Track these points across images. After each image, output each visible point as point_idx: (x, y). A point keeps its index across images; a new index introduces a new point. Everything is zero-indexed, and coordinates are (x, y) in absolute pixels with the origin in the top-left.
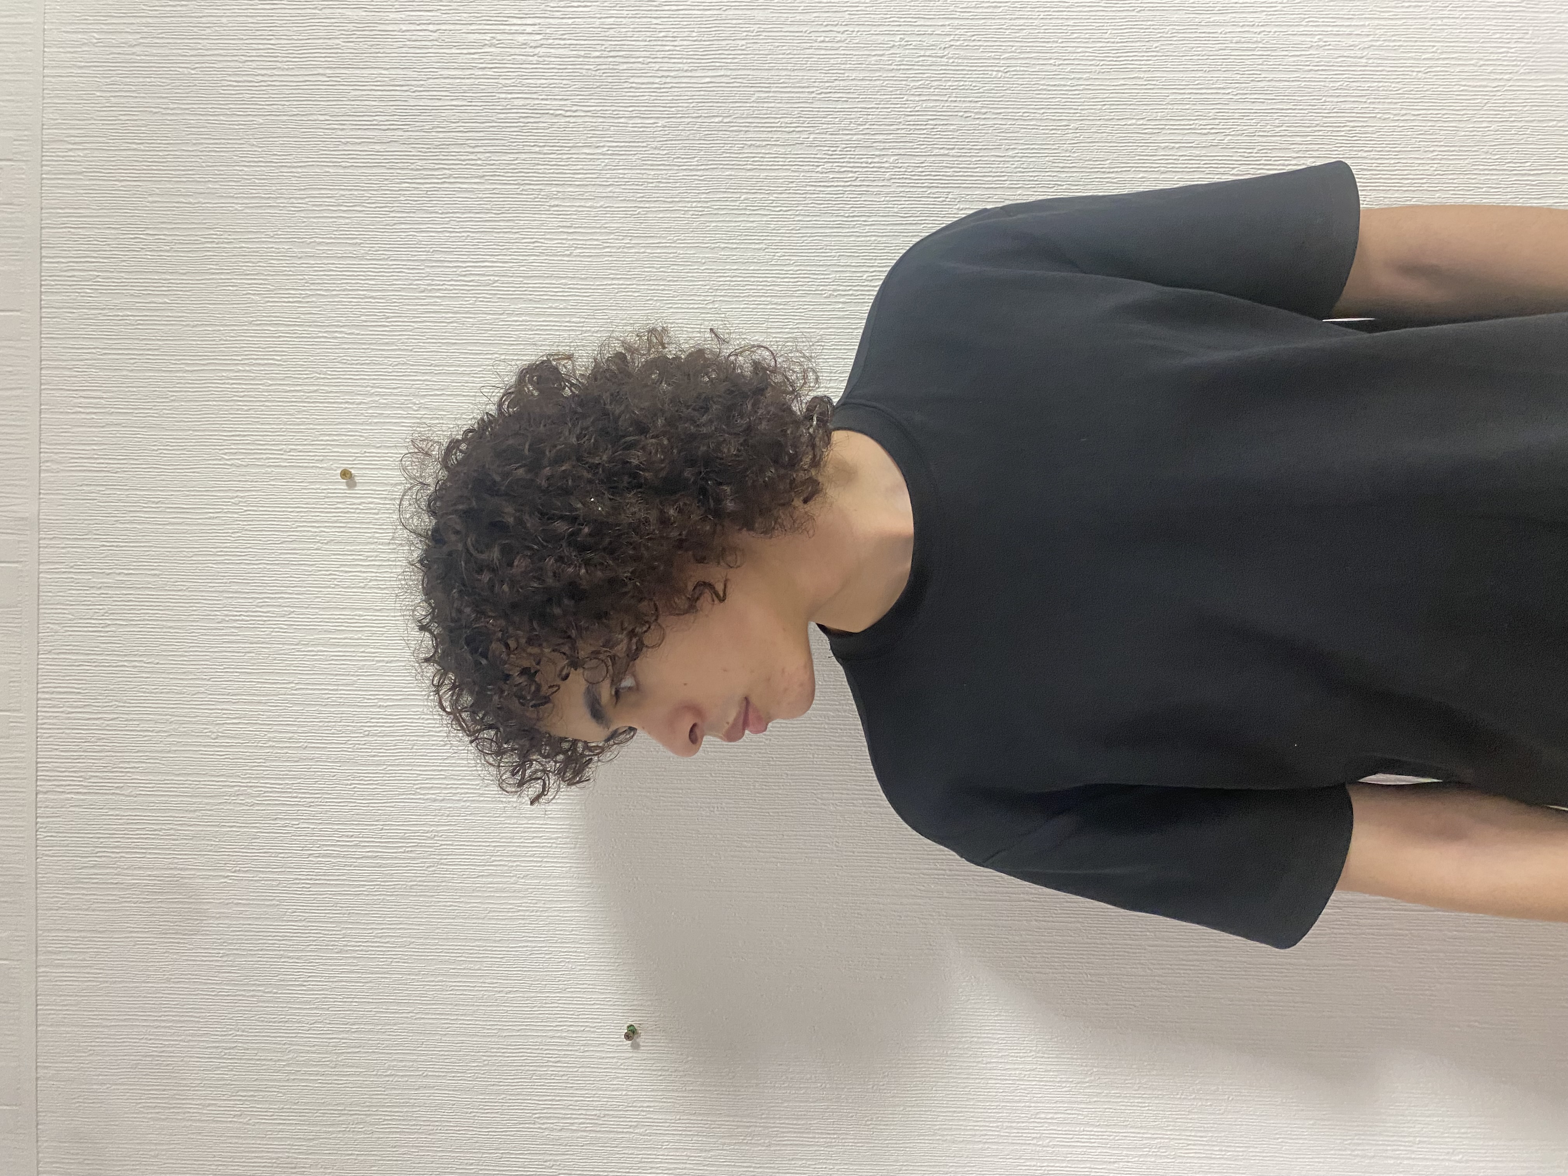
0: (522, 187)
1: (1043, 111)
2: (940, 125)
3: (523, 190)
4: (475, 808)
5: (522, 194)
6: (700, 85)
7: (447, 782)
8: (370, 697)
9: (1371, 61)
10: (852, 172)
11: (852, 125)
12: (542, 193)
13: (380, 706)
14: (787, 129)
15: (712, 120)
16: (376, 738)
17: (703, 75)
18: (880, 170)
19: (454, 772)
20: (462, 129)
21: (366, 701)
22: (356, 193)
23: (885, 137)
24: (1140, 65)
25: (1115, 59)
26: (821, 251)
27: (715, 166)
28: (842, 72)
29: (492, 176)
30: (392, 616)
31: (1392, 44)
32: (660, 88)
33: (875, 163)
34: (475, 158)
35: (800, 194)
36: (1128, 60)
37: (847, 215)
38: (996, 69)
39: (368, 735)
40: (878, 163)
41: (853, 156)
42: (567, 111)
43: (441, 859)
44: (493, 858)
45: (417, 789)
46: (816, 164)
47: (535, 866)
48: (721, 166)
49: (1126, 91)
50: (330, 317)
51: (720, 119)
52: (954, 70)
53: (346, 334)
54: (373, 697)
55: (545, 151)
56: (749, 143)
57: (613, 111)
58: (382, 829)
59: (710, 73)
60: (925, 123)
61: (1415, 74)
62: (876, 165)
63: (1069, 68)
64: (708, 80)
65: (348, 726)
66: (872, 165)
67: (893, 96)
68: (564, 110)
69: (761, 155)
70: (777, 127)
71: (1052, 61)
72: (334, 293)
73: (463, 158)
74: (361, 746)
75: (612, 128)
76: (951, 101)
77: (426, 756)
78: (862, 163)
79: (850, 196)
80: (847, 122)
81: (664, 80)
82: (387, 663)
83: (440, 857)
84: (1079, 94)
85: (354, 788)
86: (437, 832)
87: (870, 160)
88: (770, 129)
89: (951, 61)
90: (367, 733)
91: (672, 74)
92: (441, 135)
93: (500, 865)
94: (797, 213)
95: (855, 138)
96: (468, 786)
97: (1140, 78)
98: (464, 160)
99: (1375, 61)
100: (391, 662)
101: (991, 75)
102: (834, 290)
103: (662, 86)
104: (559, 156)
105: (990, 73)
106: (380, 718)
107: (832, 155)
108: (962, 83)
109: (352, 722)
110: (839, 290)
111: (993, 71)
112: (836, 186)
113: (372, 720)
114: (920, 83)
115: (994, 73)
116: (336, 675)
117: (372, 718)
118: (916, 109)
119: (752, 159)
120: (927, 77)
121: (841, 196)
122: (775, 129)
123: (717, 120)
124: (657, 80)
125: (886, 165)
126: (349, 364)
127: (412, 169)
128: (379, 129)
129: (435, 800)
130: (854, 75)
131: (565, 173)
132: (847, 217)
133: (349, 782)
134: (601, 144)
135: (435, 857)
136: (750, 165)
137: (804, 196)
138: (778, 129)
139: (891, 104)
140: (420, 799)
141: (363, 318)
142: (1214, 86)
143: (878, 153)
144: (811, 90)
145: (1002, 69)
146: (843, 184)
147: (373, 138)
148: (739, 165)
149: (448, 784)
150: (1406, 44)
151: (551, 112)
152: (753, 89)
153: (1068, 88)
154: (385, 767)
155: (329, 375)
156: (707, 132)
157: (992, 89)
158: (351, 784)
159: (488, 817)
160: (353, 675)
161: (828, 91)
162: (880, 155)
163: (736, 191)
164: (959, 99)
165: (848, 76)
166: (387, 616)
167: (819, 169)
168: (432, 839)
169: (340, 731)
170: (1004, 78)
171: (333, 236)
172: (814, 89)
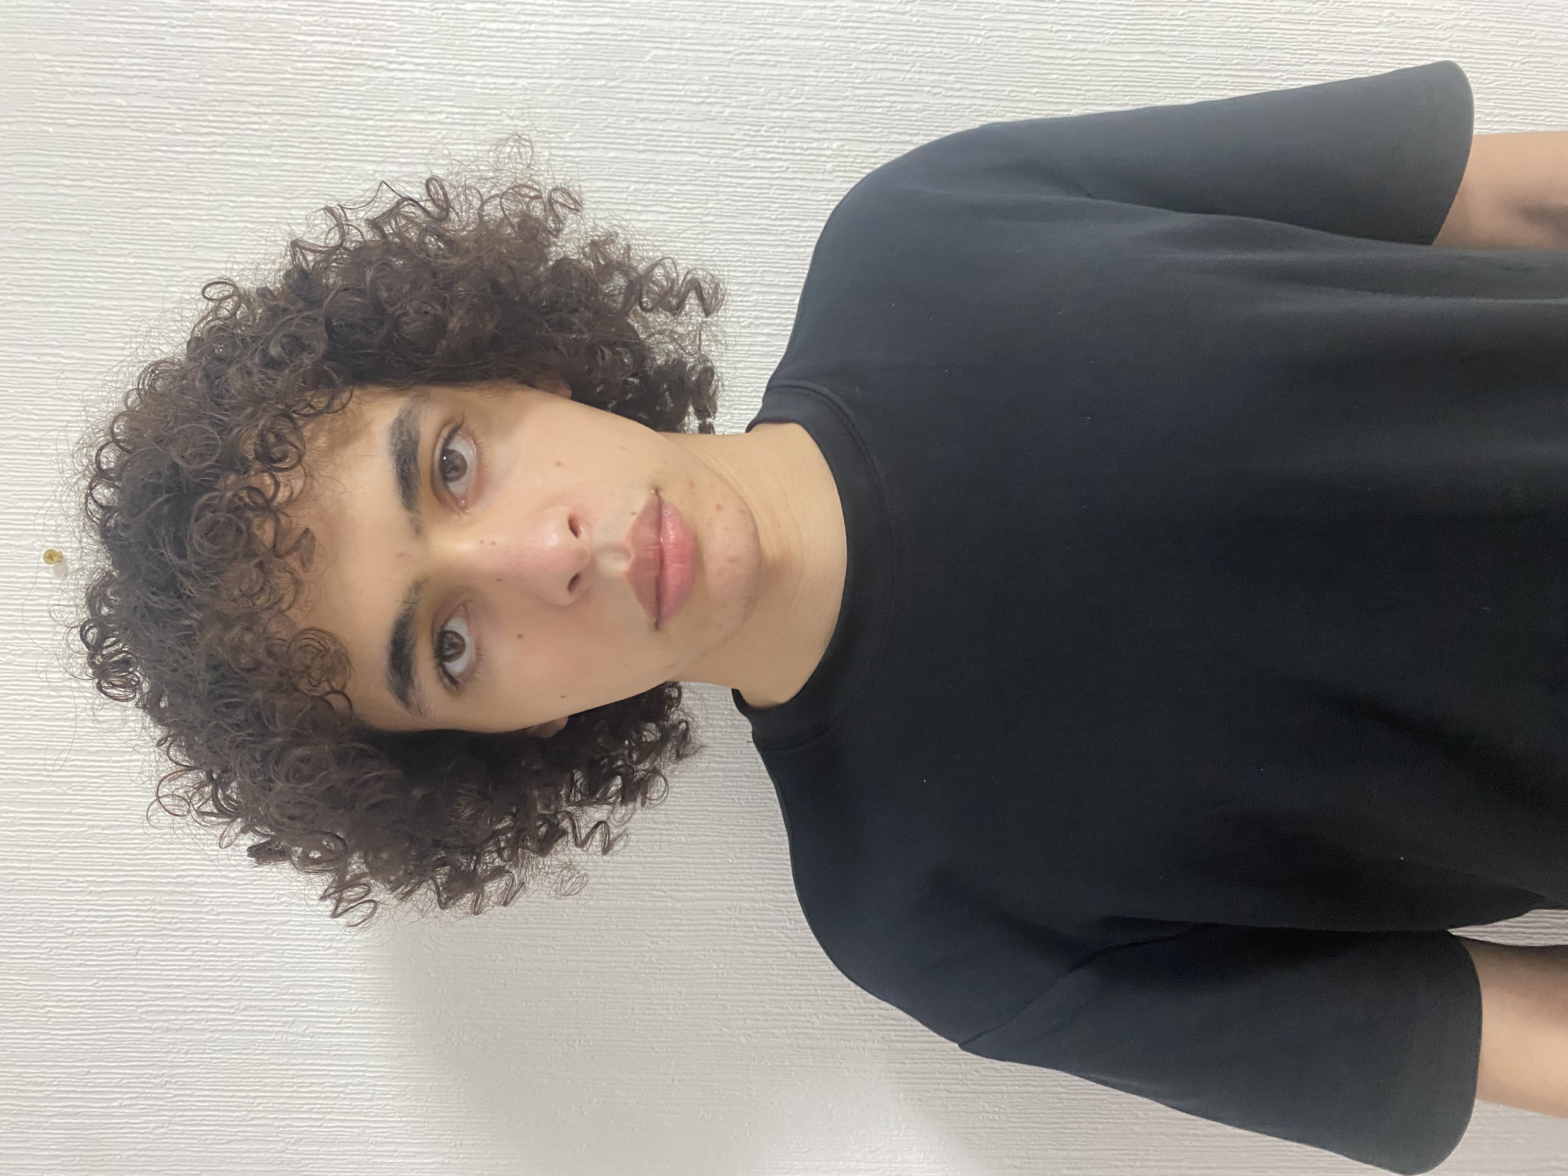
0: (324, 164)
1: (1035, 90)
2: (899, 102)
3: (325, 167)
4: (226, 1041)
5: (324, 173)
6: (576, 37)
7: (186, 1004)
8: (77, 879)
9: (1455, 45)
10: (780, 159)
11: (782, 98)
12: (353, 173)
13: (91, 892)
14: (695, 100)
15: (592, 83)
16: (83, 939)
17: (581, 22)
18: (819, 159)
19: (196, 989)
20: (241, 80)
21: (70, 884)
22: (86, 162)
23: (826, 115)
24: (1162, 36)
25: (1130, 27)
26: (738, 264)
27: (596, 145)
28: (770, 27)
29: (282, 146)
30: (114, 762)
31: (1481, 24)
32: (521, 38)
33: (812, 149)
34: (259, 120)
35: (710, 186)
36: (1146, 29)
37: (773, 217)
38: (975, 32)
39: (72, 934)
40: (817, 149)
41: (783, 139)
42: (392, 63)
43: (174, 1116)
44: (252, 1115)
45: (142, 1013)
46: (733, 147)
47: (314, 1127)
48: (603, 145)
49: (1144, 69)
50: (40, 333)
51: (603, 82)
52: (919, 32)
53: (63, 357)
54: (80, 879)
55: (359, 116)
56: (642, 115)
57: (456, 65)
58: (88, 1073)
59: (590, 21)
60: (879, 99)
61: (1510, 64)
62: (814, 152)
63: (1070, 36)
64: (587, 29)
65: (42, 921)
66: (809, 152)
67: (838, 62)
68: (387, 61)
69: (658, 133)
70: (680, 96)
71: (1048, 26)
72: (48, 300)
73: (241, 120)
74: (60, 951)
75: (453, 88)
76: (915, 72)
77: (157, 965)
78: (794, 148)
79: (778, 192)
80: (775, 93)
81: (526, 27)
82: (104, 829)
83: (172, 1113)
84: (1083, 71)
85: (48, 1012)
86: (171, 1076)
87: (805, 146)
88: (670, 98)
89: (915, 19)
90: (69, 931)
91: (538, 19)
92: (211, 88)
93: (261, 1125)
94: (706, 212)
95: (785, 114)
96: (219, 1010)
97: (1162, 53)
98: (243, 123)
99: (1461, 45)
100: (110, 827)
101: (968, 40)
102: (756, 318)
103: (524, 35)
104: (379, 123)
105: (966, 37)
106: (90, 910)
107: (754, 136)
108: (929, 49)
109: (49, 916)
110: (762, 318)
111: (970, 35)
112: (760, 178)
113: (78, 913)
114: (874, 46)
115: (972, 38)
116: (27, 846)
117: (78, 910)
118: (869, 80)
119: (645, 138)
120: (883, 39)
121: (766, 191)
122: (677, 99)
123: (599, 83)
124: (517, 27)
125: (829, 152)
126: (66, 400)
127: (168, 133)
128: (123, 76)
129: (168, 1030)
130: (785, 31)
131: (386, 147)
132: (775, 219)
133: (41, 1004)
134: (438, 109)
135: (165, 1113)
136: (643, 144)
137: (715, 189)
138: (682, 99)
139: (835, 72)
140: (145, 1028)
141: (88, 336)
142: (1257, 67)
143: (816, 136)
144: (727, 49)
145: (983, 33)
146: (768, 175)
147: (114, 88)
148: (628, 144)
149: (188, 1007)
150: (1498, 25)
151: (369, 63)
152: (647, 44)
153: (1067, 62)
154: (95, 981)
155: (36, 414)
156: (583, 99)
157: (969, 59)
158: (44, 1007)
159: (246, 1054)
160: (52, 847)
161: (751, 51)
162: (818, 140)
163: (623, 179)
164: (925, 70)
165: (777, 33)
166: (107, 761)
167: (737, 154)
168: (162, 1087)
169: (30, 928)
170: (985, 44)
171: (50, 221)
172: (732, 48)
